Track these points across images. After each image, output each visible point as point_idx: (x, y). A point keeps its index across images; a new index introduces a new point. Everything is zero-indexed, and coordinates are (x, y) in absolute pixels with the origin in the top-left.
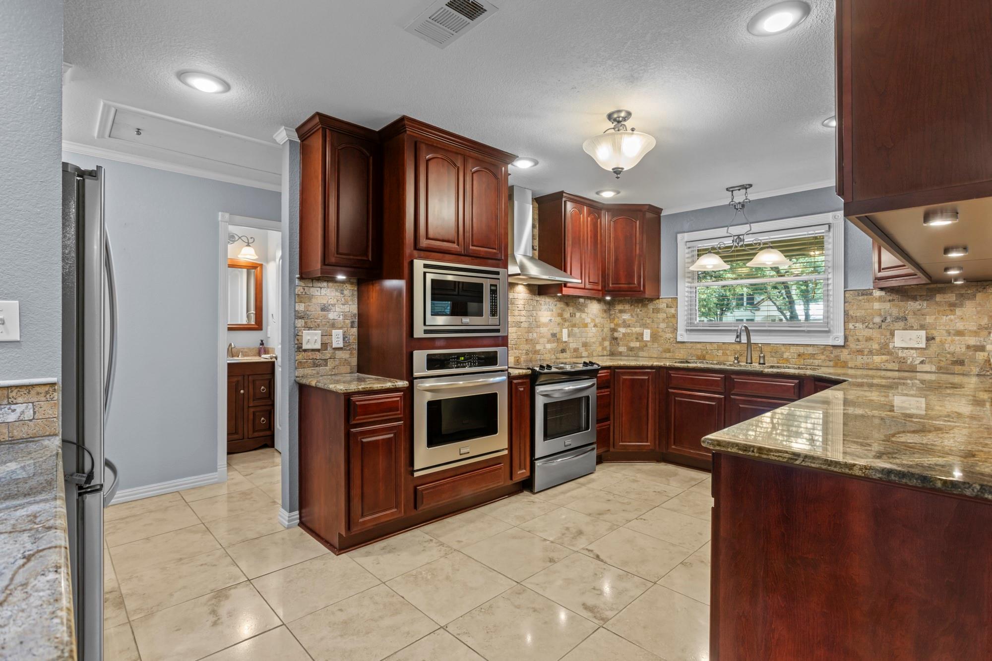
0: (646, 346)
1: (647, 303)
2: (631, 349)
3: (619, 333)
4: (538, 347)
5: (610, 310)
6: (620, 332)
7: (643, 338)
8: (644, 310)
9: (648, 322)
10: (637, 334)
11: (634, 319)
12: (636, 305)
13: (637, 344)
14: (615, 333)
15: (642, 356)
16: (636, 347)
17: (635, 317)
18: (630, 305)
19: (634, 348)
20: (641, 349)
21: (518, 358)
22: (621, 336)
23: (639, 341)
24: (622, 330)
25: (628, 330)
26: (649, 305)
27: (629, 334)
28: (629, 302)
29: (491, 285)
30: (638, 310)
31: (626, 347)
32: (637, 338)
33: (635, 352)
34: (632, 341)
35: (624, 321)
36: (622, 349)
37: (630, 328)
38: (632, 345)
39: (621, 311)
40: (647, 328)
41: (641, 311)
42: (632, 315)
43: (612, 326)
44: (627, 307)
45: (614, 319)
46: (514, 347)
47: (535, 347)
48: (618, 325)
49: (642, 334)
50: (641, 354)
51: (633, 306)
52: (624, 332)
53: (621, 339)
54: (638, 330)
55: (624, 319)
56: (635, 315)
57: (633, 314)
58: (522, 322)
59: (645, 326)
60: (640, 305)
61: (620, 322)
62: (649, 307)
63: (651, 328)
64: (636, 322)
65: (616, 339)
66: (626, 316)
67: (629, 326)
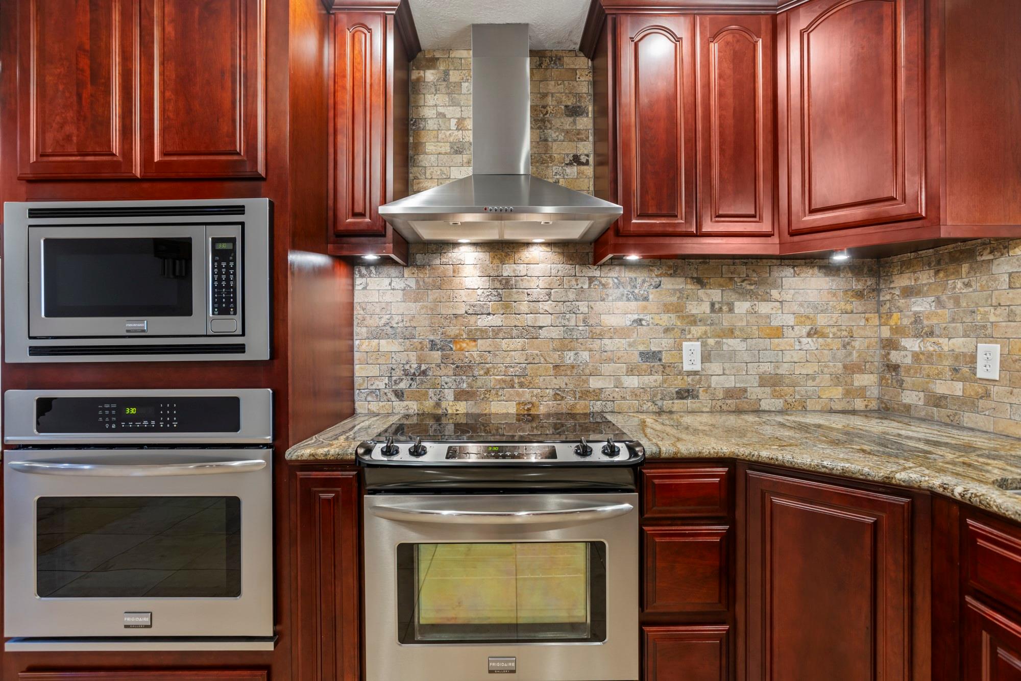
0: (987, 395)
1: (991, 257)
2: (938, 401)
3: (903, 353)
4: (595, 383)
5: (877, 290)
6: (905, 349)
7: (974, 371)
8: (980, 280)
9: (992, 319)
10: (957, 358)
11: (946, 313)
12: (951, 268)
13: (958, 388)
14: (893, 353)
15: (970, 425)
16: (955, 398)
17: (950, 304)
18: (932, 272)
19: (944, 397)
20: (969, 403)
21: (530, 406)
22: (908, 360)
23: (963, 379)
24: (912, 344)
25: (929, 346)
26: (996, 262)
27: (930, 355)
28: (929, 264)
29: (215, 241)
30: (959, 284)
31: (921, 395)
32: (956, 370)
33: (949, 412)
34: (939, 375)
35: (917, 319)
36: (910, 397)
37: (935, 339)
38: (941, 388)
39: (908, 292)
40: (991, 339)
41: (967, 285)
42: (939, 302)
43: (886, 333)
44: (925, 277)
45: (889, 314)
46: (516, 381)
47: (587, 381)
48: (898, 330)
49: (973, 358)
50: (968, 419)
51: (941, 275)
52: (917, 349)
53: (908, 369)
54: (959, 344)
55: (915, 313)
56: (949, 298)
57: (944, 298)
58: (541, 327)
59: (982, 332)
60: (965, 267)
61: (906, 322)
62: (995, 269)
63: (1004, 340)
64: (953, 320)
65: (895, 368)
66: (921, 305)
67: (931, 334)
